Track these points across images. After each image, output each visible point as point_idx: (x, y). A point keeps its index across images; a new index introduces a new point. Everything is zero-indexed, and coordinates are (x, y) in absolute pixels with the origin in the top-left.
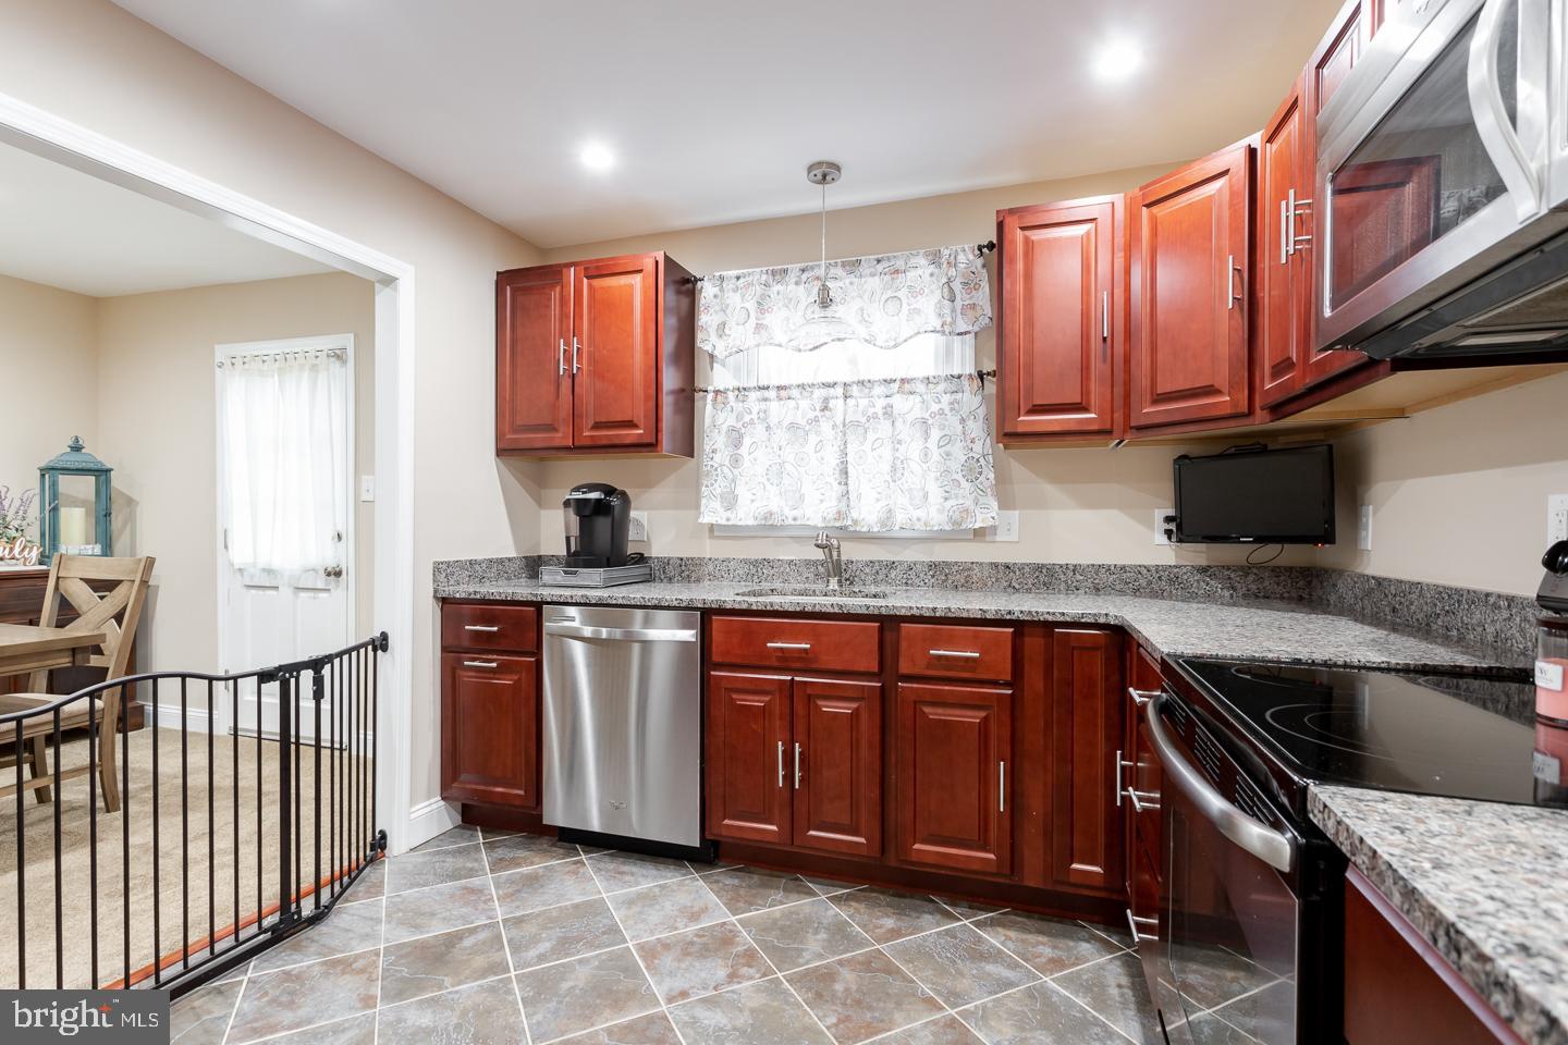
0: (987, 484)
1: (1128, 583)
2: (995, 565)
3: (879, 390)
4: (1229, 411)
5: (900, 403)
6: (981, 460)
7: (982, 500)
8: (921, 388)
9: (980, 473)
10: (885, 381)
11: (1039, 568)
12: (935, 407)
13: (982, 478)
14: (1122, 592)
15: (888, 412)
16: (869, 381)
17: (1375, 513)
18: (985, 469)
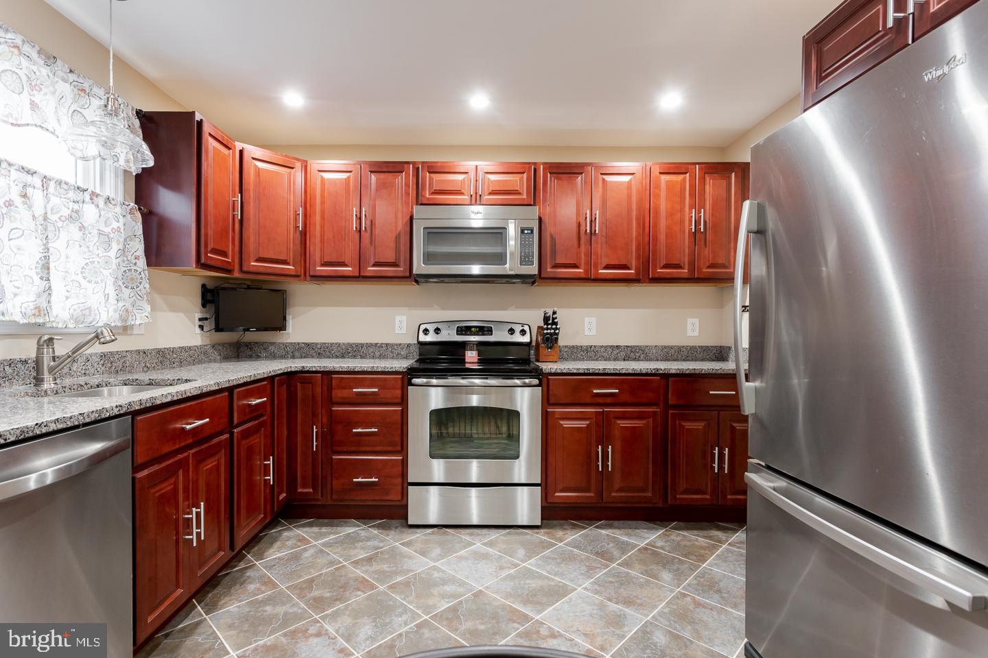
0: (144, 291)
1: (191, 357)
2: (138, 352)
3: (71, 194)
4: (294, 274)
5: (90, 213)
6: (142, 273)
7: (138, 303)
8: (101, 202)
9: (140, 283)
10: (78, 188)
11: (159, 351)
12: (115, 225)
13: (141, 287)
14: (189, 364)
15: (75, 216)
16: (66, 183)
17: (293, 318)
18: (144, 282)
